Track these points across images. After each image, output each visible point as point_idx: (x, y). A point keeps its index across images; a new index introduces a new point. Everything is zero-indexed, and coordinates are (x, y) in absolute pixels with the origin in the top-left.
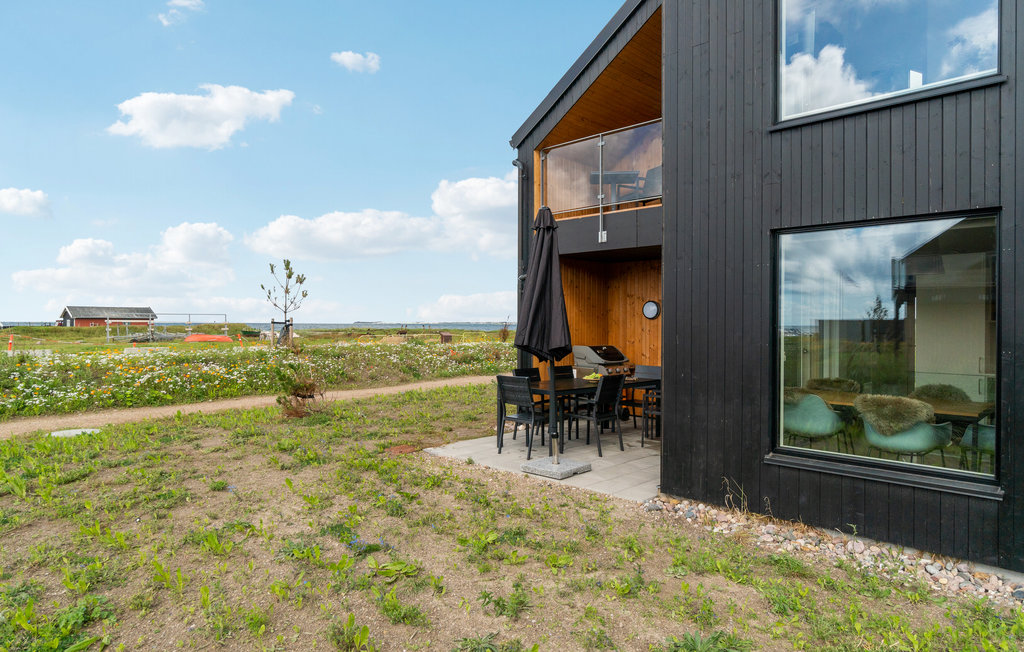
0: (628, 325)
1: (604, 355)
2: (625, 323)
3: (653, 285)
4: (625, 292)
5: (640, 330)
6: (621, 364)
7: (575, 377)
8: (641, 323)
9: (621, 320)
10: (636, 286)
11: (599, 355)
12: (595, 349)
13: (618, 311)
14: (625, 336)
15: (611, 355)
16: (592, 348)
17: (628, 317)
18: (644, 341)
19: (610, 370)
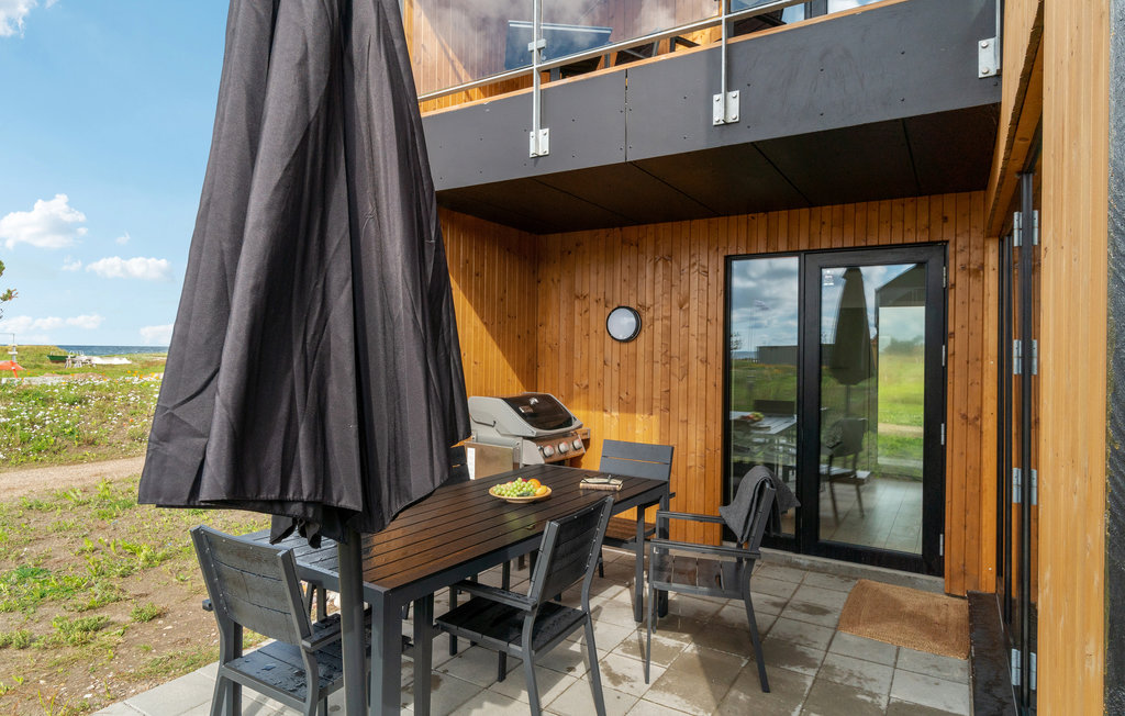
0: (577, 355)
1: (533, 418)
2: (570, 349)
3: (626, 275)
4: (572, 288)
5: (600, 363)
6: (565, 435)
7: (472, 477)
8: (603, 350)
9: (563, 342)
10: (593, 278)
11: (523, 416)
12: (514, 403)
13: (555, 327)
14: (570, 374)
15: (547, 416)
16: (508, 400)
17: (577, 339)
18: (607, 386)
19: (548, 450)
